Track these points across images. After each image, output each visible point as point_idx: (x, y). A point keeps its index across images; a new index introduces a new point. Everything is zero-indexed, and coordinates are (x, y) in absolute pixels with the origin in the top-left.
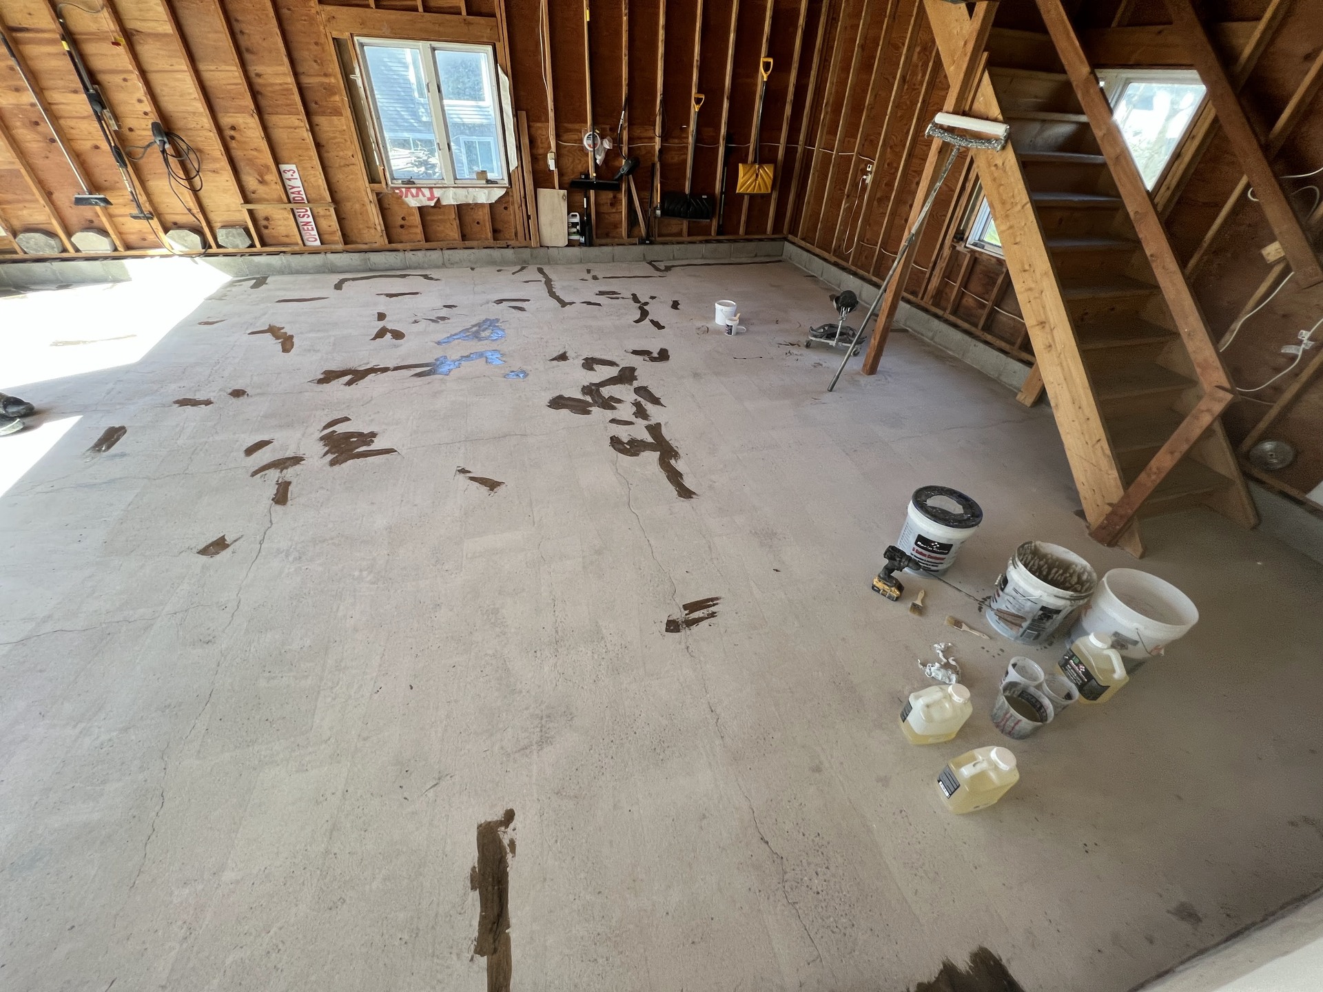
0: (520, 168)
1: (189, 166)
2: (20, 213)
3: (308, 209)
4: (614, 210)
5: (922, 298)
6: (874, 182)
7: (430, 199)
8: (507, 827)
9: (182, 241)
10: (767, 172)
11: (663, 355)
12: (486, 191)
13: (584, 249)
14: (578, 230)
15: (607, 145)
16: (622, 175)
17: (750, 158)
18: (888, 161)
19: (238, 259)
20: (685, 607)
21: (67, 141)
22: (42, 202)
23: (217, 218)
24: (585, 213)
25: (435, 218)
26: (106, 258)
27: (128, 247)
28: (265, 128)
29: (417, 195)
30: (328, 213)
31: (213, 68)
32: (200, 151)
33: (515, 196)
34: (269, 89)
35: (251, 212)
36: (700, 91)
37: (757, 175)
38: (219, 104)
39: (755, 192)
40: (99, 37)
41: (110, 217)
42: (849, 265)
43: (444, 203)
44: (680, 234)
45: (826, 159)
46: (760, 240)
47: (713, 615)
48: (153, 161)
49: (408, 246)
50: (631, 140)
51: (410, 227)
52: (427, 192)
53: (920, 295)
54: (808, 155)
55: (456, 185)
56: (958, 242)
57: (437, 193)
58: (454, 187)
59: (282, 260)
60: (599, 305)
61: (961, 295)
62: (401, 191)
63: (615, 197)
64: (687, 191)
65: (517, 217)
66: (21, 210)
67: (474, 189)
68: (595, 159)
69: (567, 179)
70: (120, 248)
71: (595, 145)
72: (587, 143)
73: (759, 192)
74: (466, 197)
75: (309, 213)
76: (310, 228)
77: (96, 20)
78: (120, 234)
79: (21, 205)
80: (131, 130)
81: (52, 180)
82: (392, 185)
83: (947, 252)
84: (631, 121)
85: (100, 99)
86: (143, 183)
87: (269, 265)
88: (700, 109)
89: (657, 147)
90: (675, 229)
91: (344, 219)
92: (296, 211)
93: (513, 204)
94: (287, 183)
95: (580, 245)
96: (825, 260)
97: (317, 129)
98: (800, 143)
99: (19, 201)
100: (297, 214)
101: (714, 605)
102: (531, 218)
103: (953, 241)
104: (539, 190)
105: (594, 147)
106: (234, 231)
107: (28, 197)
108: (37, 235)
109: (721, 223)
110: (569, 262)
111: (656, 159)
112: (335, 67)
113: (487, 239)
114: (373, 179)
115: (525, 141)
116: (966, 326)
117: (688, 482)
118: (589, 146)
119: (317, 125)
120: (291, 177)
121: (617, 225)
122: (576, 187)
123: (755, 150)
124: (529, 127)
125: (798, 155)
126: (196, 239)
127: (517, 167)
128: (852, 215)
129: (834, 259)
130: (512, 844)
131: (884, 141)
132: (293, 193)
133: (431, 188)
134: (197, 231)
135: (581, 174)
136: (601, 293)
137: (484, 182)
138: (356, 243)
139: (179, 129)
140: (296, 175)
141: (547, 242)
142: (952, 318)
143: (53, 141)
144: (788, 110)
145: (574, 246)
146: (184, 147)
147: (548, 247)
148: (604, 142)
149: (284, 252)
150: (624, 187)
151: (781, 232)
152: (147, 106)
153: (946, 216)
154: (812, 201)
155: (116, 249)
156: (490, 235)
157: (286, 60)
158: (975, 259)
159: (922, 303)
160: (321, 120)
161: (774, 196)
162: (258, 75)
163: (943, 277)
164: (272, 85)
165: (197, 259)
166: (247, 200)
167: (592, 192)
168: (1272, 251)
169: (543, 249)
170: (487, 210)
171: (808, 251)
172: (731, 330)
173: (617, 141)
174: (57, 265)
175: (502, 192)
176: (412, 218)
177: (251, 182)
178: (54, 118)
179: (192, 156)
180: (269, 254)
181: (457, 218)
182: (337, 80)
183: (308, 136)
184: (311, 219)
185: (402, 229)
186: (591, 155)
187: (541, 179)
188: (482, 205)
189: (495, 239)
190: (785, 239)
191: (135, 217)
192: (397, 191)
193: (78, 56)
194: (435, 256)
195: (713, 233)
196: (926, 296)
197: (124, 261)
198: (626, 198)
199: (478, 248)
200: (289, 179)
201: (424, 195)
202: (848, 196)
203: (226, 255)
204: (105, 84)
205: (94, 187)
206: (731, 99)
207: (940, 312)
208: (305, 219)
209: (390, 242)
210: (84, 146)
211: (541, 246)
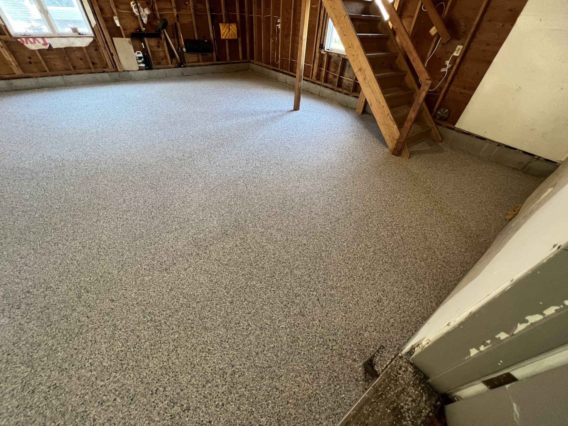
0: (98, 26)
4: (160, 50)
6: (282, 27)
7: (44, 45)
10: (234, 28)
12: (80, 39)
13: (149, 71)
14: (143, 61)
15: (147, 12)
16: (159, 29)
17: (224, 20)
18: (286, 16)
24: (144, 51)
25: (51, 56)
29: (35, 43)
33: (100, 42)
37: (229, 29)
39: (230, 38)
42: (279, 69)
43: (54, 47)
44: (199, 61)
45: (259, 19)
46: (238, 63)
49: (38, 74)
50: (159, 10)
51: (35, 62)
52: (40, 40)
54: (251, 18)
56: (321, 50)
57: (48, 41)
58: (58, 37)
62: (22, 40)
63: (159, 42)
64: (197, 38)
65: (105, 54)
67: (72, 38)
68: (142, 21)
69: (129, 32)
71: (139, 11)
72: (135, 10)
73: (232, 38)
74: (68, 43)
82: (15, 36)
89: (175, 14)
90: (195, 59)
93: (100, 47)
95: (146, 69)
96: (268, 68)
98: (246, 13)
102: (113, 54)
103: (319, 49)
104: (113, 38)
105: (139, 13)
109: (217, 55)
110: (143, 79)
111: (176, 21)
113: (89, 68)
115: (97, 9)
116: (331, 86)
118: (136, 12)
121: (163, 58)
122: (135, 36)
123: (225, 16)
124: (97, 1)
125: (246, 19)
127: (96, 24)
128: (276, 45)
129: (272, 67)
131: (283, 7)
133: (43, 38)
135: (136, 29)
137: (78, 34)
141: (126, 68)
142: (325, 84)
145: (143, 70)
147: (128, 71)
148: (145, 10)
150: (163, 36)
151: (247, 58)
154: (257, 40)
156: (91, 66)
158: (330, 56)
159: (312, 80)
161: (240, 40)
163: (318, 67)
167: (146, 39)
168: (433, 31)
170: (85, 51)
171: (260, 66)
175: (91, 40)
176: (36, 57)
181: (66, 56)
185: (30, 65)
186: (139, 18)
187: (114, 32)
188: (81, 48)
189: (95, 68)
190: (249, 62)
194: (58, 79)
195: (215, 60)
196: (313, 77)
198: (165, 43)
199: (86, 73)
201: (39, 43)
202: (272, 36)
207: (320, 83)
209: (25, 72)
211: (124, 71)
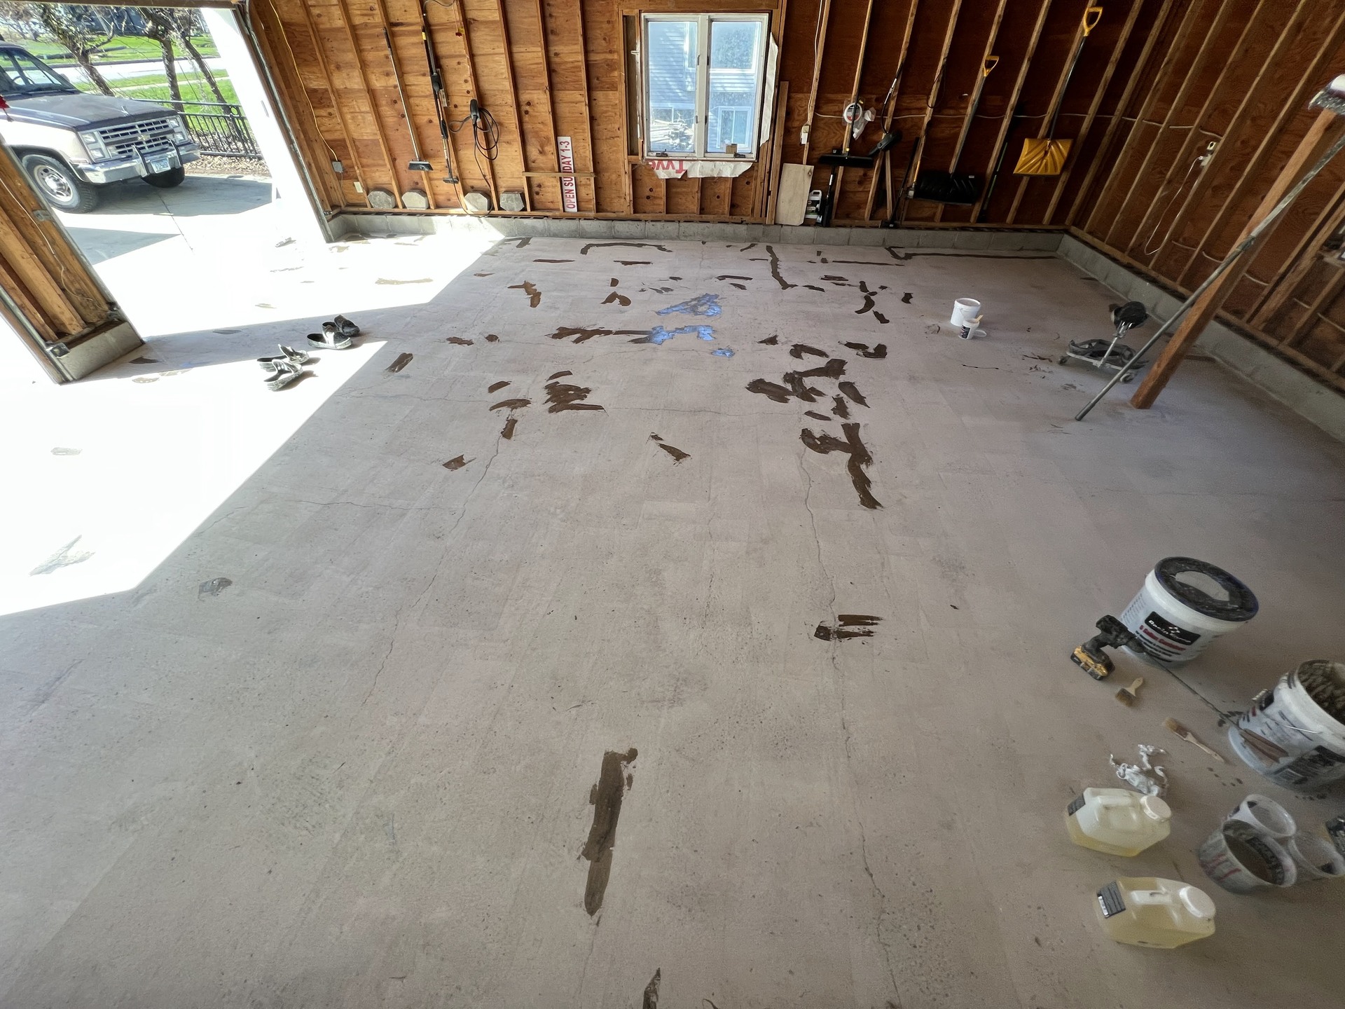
0: (770, 142)
1: (491, 138)
2: (373, 175)
3: (573, 178)
4: (861, 189)
5: (1249, 321)
6: (1213, 164)
7: (678, 172)
8: (629, 763)
9: (474, 202)
10: (1061, 150)
11: (880, 352)
12: (732, 165)
13: (820, 229)
14: (817, 209)
15: (869, 117)
16: (878, 151)
17: (1042, 132)
18: (1244, 137)
19: (512, 221)
20: (841, 618)
21: (412, 116)
22: (388, 166)
23: (503, 184)
24: (829, 191)
25: (679, 190)
26: (421, 214)
27: (438, 206)
28: (553, 103)
30: (588, 182)
31: (523, 50)
32: (501, 124)
33: (759, 171)
34: (563, 67)
35: (528, 179)
36: (993, 53)
37: (1046, 153)
38: (522, 82)
39: (1039, 173)
40: (446, 27)
41: (430, 180)
42: (1149, 269)
43: (690, 176)
44: (931, 219)
45: (1150, 133)
46: (1032, 231)
47: (869, 634)
48: (466, 134)
49: (649, 217)
50: (897, 111)
51: (655, 198)
53: (1247, 316)
54: (1125, 127)
55: (705, 159)
56: (1329, 251)
58: (702, 160)
59: (544, 223)
60: (822, 290)
61: (1315, 322)
62: (654, 164)
63: (865, 175)
64: (952, 170)
65: (757, 192)
66: (375, 172)
67: (721, 163)
68: (852, 132)
69: (817, 154)
70: (432, 207)
71: (855, 117)
72: (847, 115)
73: (1045, 174)
74: (712, 170)
75: (573, 182)
76: (571, 195)
77: (447, 13)
78: (434, 194)
79: (375, 169)
80: (456, 106)
81: (398, 149)
82: (647, 157)
83: (1306, 262)
84: (902, 91)
85: (439, 81)
86: (456, 151)
87: (534, 227)
88: (990, 75)
89: (927, 120)
90: (927, 213)
91: (600, 188)
92: (563, 179)
93: (756, 179)
94: (562, 153)
95: (817, 224)
96: (1114, 260)
97: (594, 102)
98: (1117, 113)
99: (374, 166)
100: (564, 182)
101: (872, 624)
102: (771, 193)
103: (1321, 249)
104: (785, 164)
105: (854, 120)
106: (513, 196)
107: (381, 162)
108: (381, 193)
109: (985, 208)
110: (800, 242)
111: (923, 132)
112: (619, 44)
113: (723, 214)
114: (632, 151)
115: (782, 113)
116: (1310, 364)
117: (875, 492)
118: (849, 118)
119: (595, 100)
120: (564, 148)
121: (860, 205)
122: (824, 162)
123: (1051, 122)
124: (789, 98)
125: (1109, 128)
126: (485, 201)
127: (768, 142)
128: (1168, 208)
129: (1126, 259)
130: (630, 778)
131: (1245, 110)
132: (563, 163)
133: (681, 161)
134: (487, 194)
135: (834, 148)
136: (827, 278)
137: (733, 155)
138: (607, 211)
139: (489, 105)
140: (569, 147)
141: (782, 220)
142: (1291, 352)
143: (403, 116)
144: (1110, 71)
145: (809, 225)
146: (490, 121)
147: (782, 225)
148: (866, 114)
149: (547, 217)
150: (877, 165)
151: (1062, 222)
152: (470, 86)
153: (1318, 214)
154: (1115, 184)
155: (429, 208)
156: (727, 209)
157: (581, 39)
159: (1247, 327)
160: (599, 95)
161: (1064, 178)
162: (556, 54)
164: (566, 62)
165: (482, 219)
166: (527, 169)
167: (841, 169)
169: (776, 226)
170: (729, 184)
171: (1093, 248)
172: (967, 333)
173: (881, 113)
174: (390, 217)
175: (748, 166)
176: (658, 189)
177: (533, 152)
178: (407, 96)
179: (494, 129)
180: (536, 217)
181: (699, 192)
182: (619, 57)
183: (586, 110)
184: (574, 187)
185: (647, 200)
186: (848, 128)
187: (790, 153)
188: (726, 179)
189: (731, 214)
190: (1067, 232)
191: (446, 181)
192: (650, 163)
193: (431, 46)
194: (672, 228)
195: (972, 219)
196: (1255, 321)
197: (433, 218)
198: (878, 176)
199: (713, 222)
200: (563, 150)
201: (673, 168)
203: (504, 216)
204: (445, 67)
205: (424, 155)
206: (1033, 61)
207: (1273, 342)
208: (569, 187)
209: (635, 212)
210: (423, 120)
211: (775, 224)
